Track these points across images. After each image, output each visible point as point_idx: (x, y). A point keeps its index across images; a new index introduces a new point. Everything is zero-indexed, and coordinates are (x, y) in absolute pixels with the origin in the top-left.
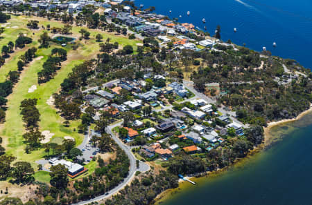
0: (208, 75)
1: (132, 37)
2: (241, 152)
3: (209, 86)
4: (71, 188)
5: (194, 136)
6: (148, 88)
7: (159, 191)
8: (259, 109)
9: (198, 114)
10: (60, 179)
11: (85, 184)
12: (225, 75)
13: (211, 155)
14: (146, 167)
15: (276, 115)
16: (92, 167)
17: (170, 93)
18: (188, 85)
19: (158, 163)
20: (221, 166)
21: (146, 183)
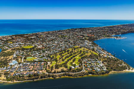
0: (105, 61)
1: (97, 53)
2: (103, 74)
3: (104, 62)
4: (71, 70)
5: (95, 69)
6: (94, 61)
7: (85, 75)
8: (112, 68)
9: (99, 66)
10: (71, 68)
11: (74, 70)
12: (109, 62)
13: (97, 72)
14: (85, 71)
15: (115, 70)
16: (76, 68)
17: (97, 62)
18: (101, 62)
19: (87, 71)
20: (98, 75)
21: (83, 73)
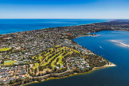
0: (87, 58)
1: (79, 51)
2: (87, 71)
3: (87, 60)
4: (57, 71)
5: (79, 67)
6: (77, 59)
7: (70, 74)
8: (94, 65)
9: (83, 64)
10: (55, 69)
11: (59, 71)
12: (90, 59)
13: (81, 70)
14: (70, 70)
15: (96, 66)
16: (61, 68)
17: (80, 60)
18: (83, 59)
19: (72, 70)
20: (82, 72)
21: (69, 73)
